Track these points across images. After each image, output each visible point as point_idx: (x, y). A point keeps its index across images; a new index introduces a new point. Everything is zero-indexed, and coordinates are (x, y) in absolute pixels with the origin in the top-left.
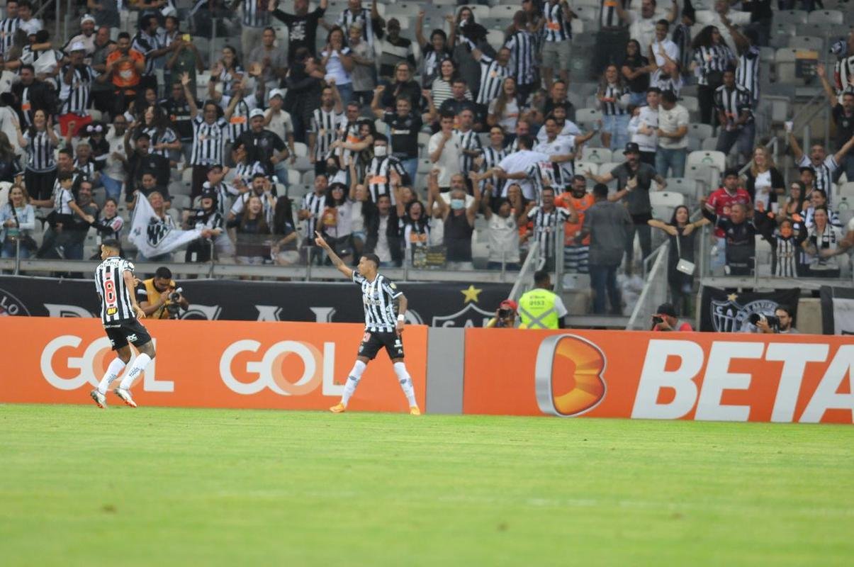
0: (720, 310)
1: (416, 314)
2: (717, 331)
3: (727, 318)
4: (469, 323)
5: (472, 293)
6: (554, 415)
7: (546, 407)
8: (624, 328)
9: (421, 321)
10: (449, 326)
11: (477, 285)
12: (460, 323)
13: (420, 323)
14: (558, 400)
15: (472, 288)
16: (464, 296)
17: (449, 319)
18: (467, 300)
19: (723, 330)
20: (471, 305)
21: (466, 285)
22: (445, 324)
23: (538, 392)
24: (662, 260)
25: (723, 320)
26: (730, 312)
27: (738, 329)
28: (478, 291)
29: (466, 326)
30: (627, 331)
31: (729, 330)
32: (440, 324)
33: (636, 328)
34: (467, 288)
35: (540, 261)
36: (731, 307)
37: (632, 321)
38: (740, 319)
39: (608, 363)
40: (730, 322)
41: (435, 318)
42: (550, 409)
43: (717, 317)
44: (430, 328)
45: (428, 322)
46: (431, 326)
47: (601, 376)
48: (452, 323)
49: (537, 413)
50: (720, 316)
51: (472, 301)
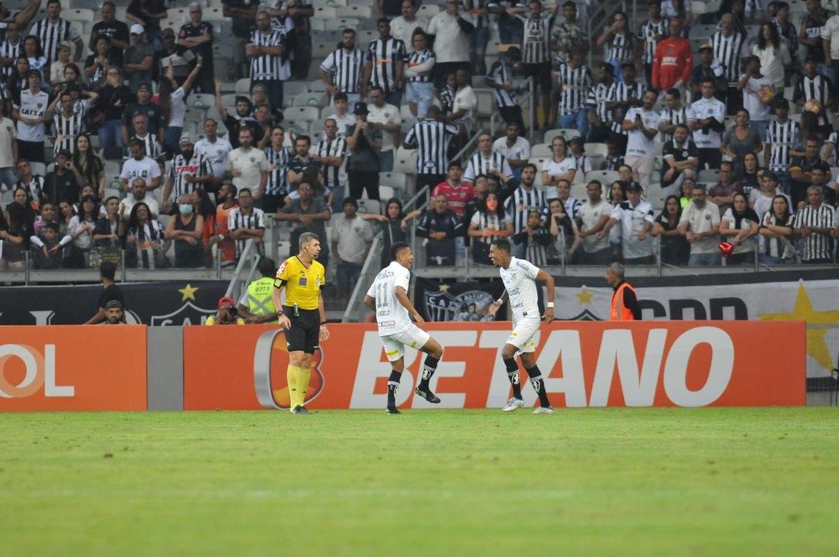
0: (433, 301)
1: (134, 314)
2: (430, 321)
3: (439, 308)
4: (187, 320)
5: (188, 292)
6: (274, 408)
7: (266, 400)
8: (340, 321)
9: (140, 321)
10: (167, 325)
11: (193, 283)
12: (177, 321)
13: (138, 323)
14: (276, 393)
15: (188, 286)
16: (182, 295)
17: (167, 318)
18: (184, 298)
19: (436, 320)
20: (189, 303)
21: (183, 284)
22: (163, 324)
23: (257, 386)
24: (375, 253)
25: (436, 310)
26: (442, 302)
27: (451, 319)
28: (195, 289)
29: (184, 324)
30: (342, 323)
31: (442, 319)
32: (158, 323)
33: (351, 321)
34: (184, 287)
35: (255, 258)
36: (443, 297)
37: (347, 313)
38: (452, 309)
39: (325, 356)
40: (443, 312)
41: (153, 318)
42: (270, 402)
43: (430, 307)
44: (149, 327)
45: (146, 321)
46: (149, 325)
47: (318, 368)
48: (170, 322)
49: (256, 406)
50: (433, 306)
51: (189, 299)
